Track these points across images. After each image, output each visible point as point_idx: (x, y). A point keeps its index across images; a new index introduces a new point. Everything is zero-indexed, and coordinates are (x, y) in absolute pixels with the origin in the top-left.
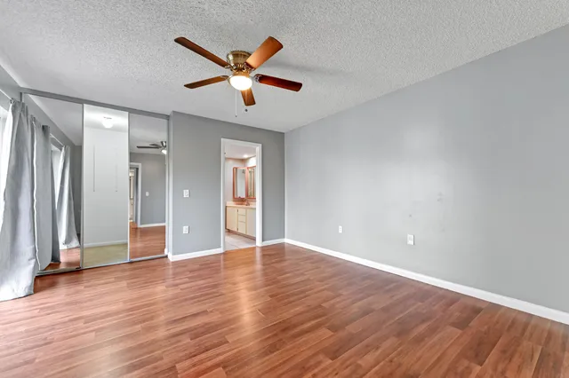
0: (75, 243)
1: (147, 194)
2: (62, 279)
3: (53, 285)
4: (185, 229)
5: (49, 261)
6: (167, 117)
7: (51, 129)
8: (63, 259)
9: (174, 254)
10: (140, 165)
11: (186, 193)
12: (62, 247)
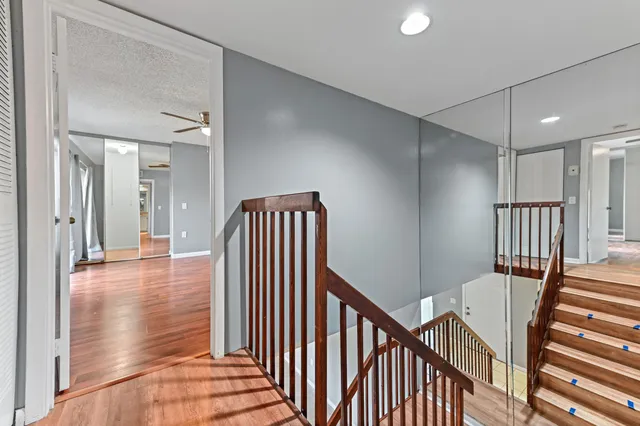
0: (98, 247)
1: (160, 208)
2: (89, 267)
3: (84, 270)
4: (184, 234)
5: (80, 257)
6: (170, 145)
7: (80, 157)
8: (90, 257)
9: (175, 253)
10: (153, 181)
11: (184, 206)
12: (89, 250)
